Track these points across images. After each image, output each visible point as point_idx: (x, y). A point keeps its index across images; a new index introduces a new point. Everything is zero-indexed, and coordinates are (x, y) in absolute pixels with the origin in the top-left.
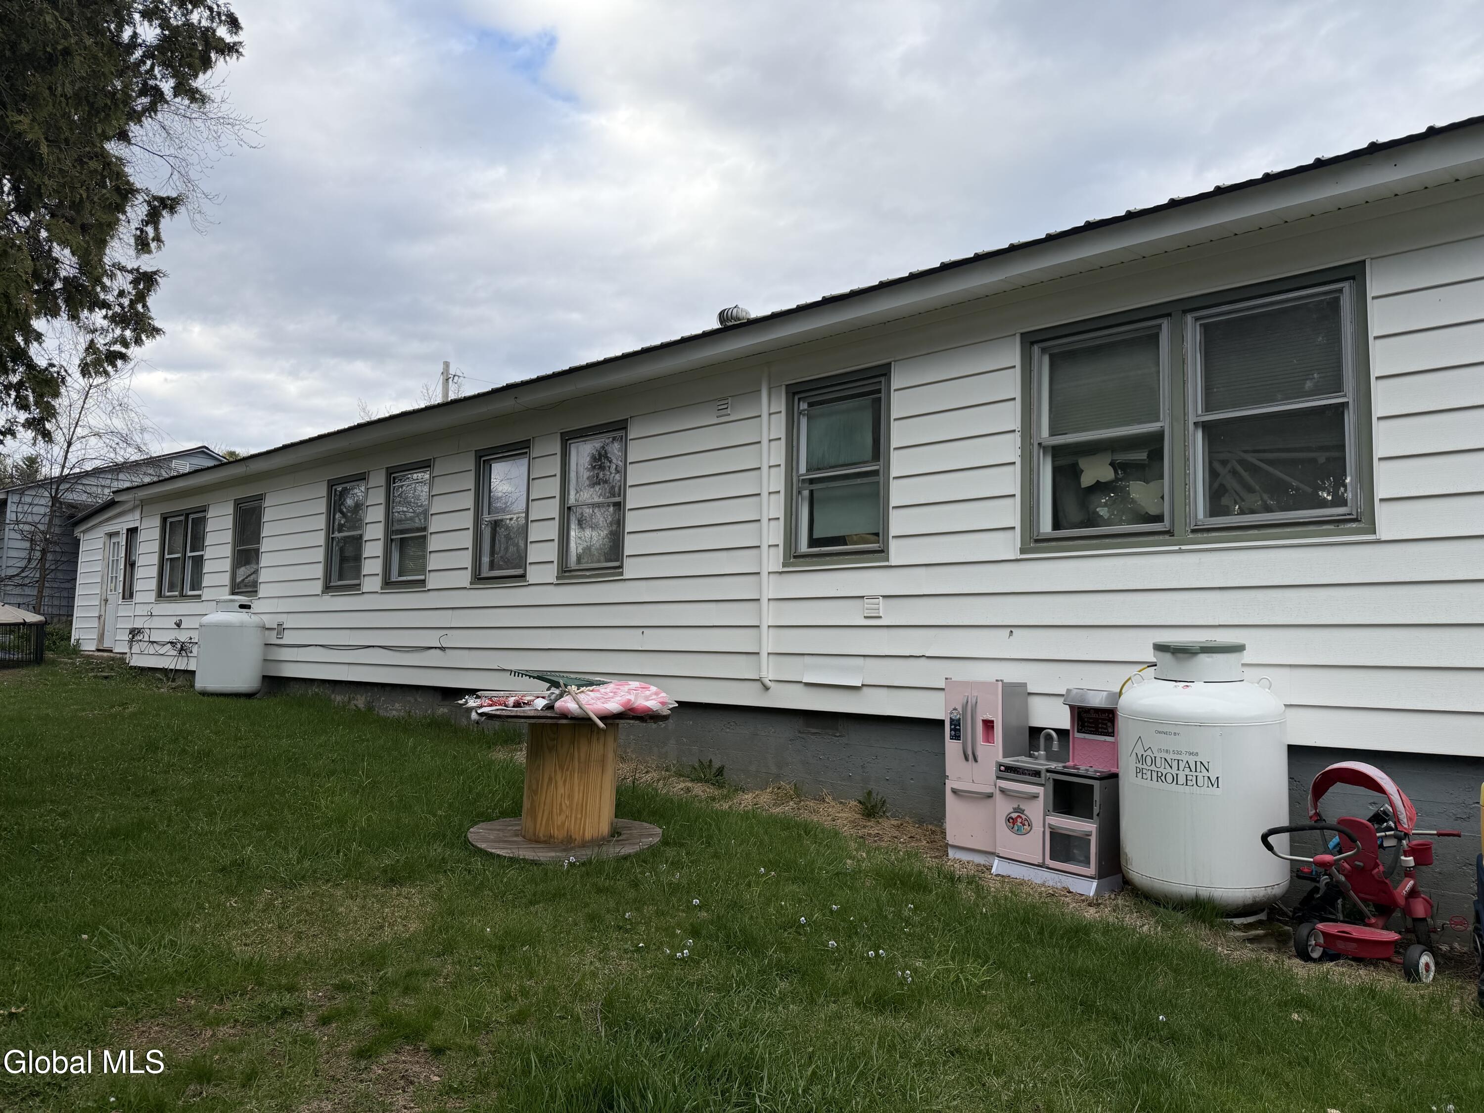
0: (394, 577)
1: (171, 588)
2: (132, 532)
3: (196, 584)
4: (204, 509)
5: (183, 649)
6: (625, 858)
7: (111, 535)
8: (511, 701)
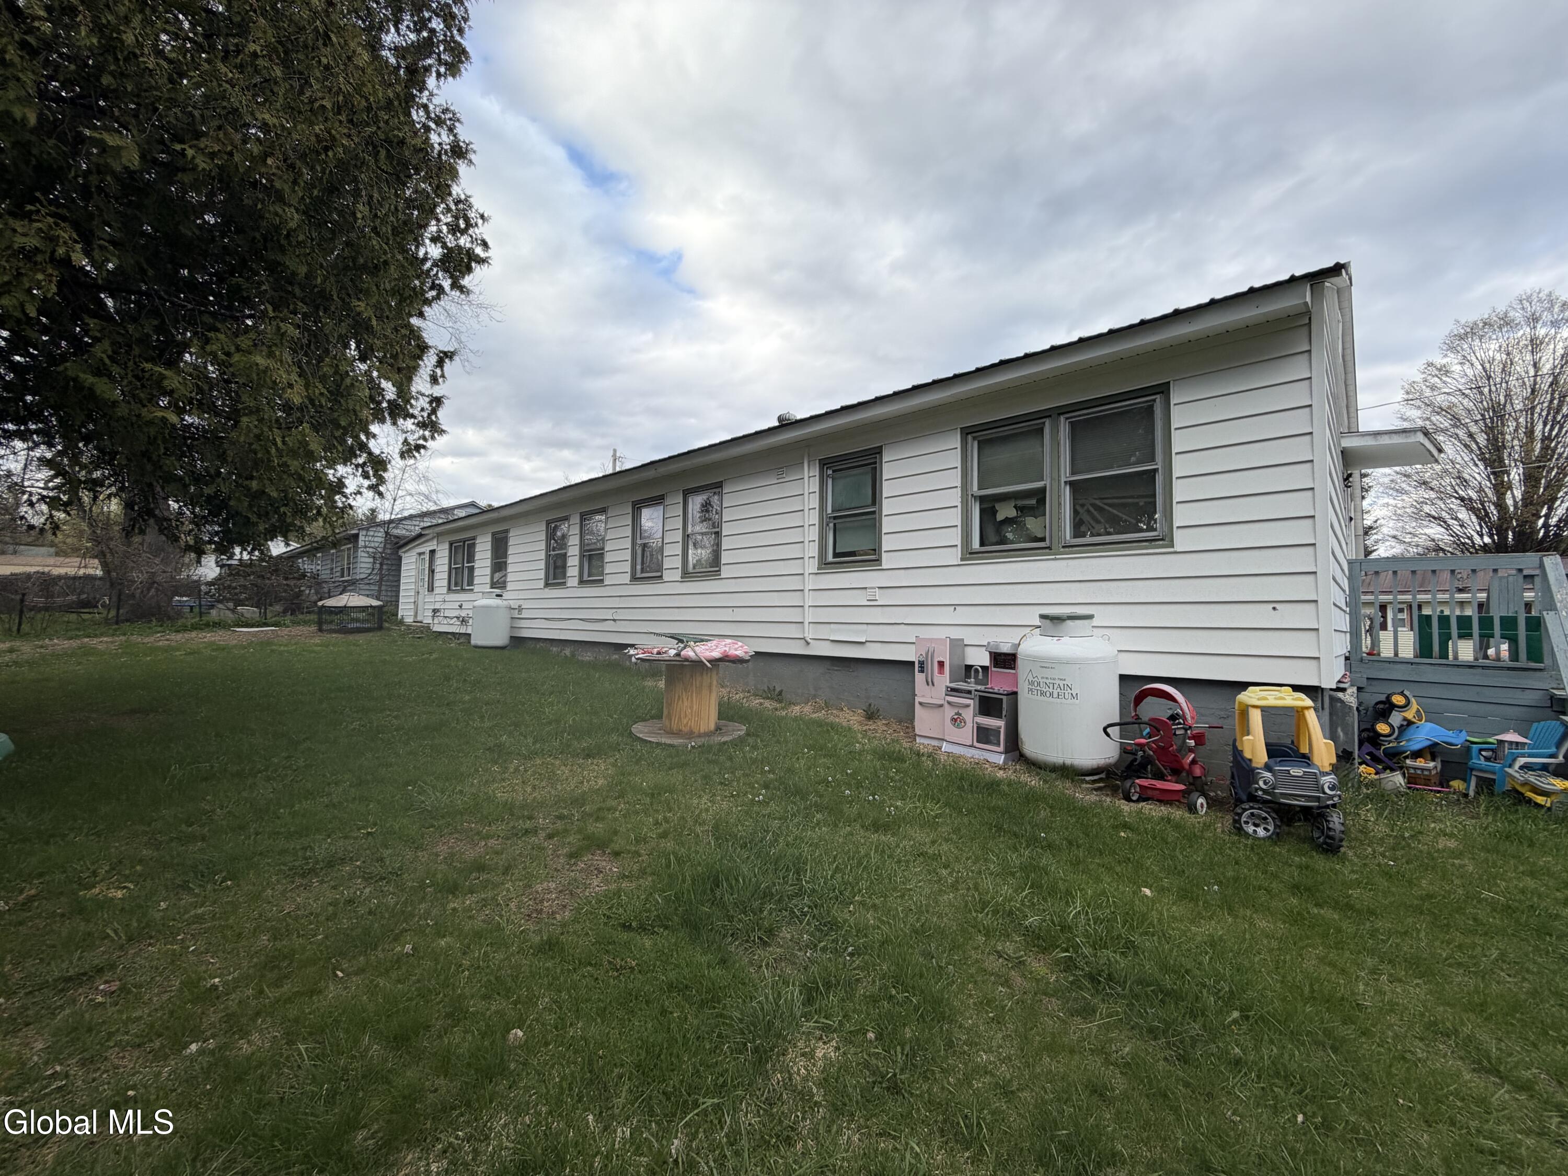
0: (586, 578)
1: (456, 585)
2: (433, 552)
3: (471, 583)
4: (474, 538)
5: (464, 621)
6: (724, 743)
7: (420, 554)
8: (655, 651)
